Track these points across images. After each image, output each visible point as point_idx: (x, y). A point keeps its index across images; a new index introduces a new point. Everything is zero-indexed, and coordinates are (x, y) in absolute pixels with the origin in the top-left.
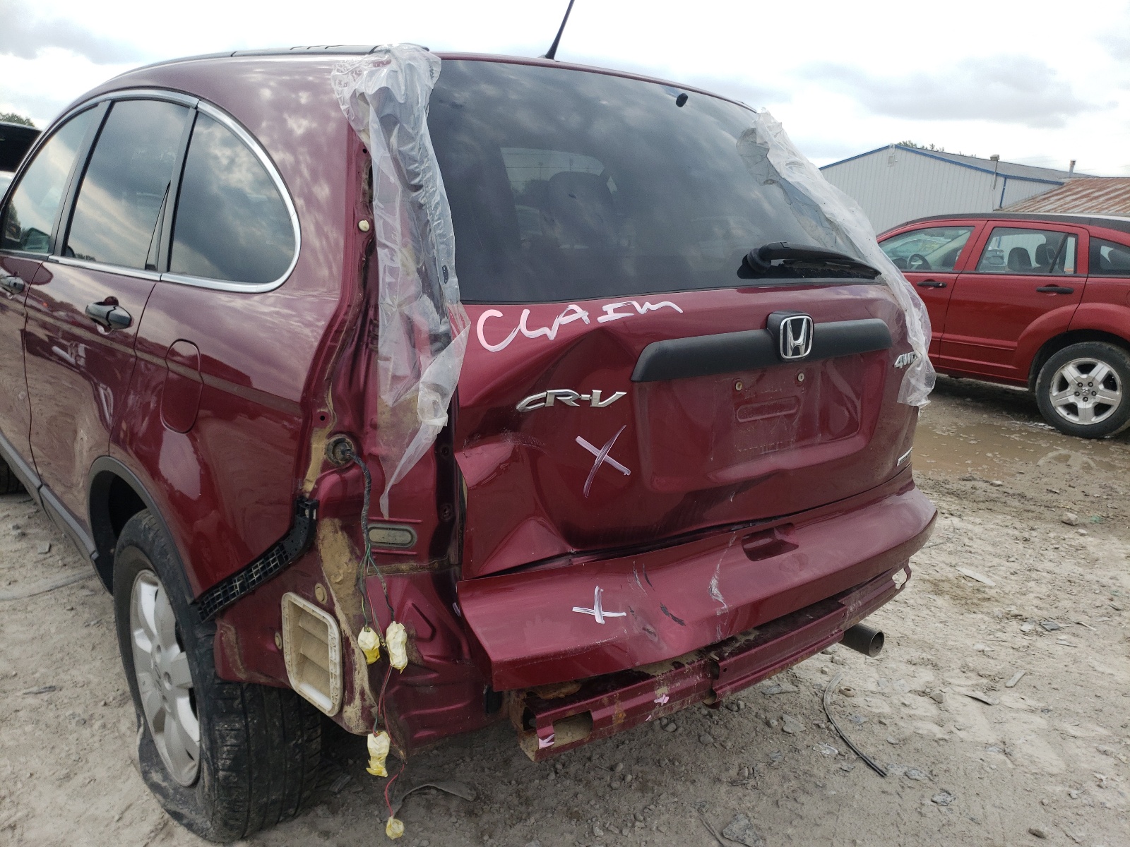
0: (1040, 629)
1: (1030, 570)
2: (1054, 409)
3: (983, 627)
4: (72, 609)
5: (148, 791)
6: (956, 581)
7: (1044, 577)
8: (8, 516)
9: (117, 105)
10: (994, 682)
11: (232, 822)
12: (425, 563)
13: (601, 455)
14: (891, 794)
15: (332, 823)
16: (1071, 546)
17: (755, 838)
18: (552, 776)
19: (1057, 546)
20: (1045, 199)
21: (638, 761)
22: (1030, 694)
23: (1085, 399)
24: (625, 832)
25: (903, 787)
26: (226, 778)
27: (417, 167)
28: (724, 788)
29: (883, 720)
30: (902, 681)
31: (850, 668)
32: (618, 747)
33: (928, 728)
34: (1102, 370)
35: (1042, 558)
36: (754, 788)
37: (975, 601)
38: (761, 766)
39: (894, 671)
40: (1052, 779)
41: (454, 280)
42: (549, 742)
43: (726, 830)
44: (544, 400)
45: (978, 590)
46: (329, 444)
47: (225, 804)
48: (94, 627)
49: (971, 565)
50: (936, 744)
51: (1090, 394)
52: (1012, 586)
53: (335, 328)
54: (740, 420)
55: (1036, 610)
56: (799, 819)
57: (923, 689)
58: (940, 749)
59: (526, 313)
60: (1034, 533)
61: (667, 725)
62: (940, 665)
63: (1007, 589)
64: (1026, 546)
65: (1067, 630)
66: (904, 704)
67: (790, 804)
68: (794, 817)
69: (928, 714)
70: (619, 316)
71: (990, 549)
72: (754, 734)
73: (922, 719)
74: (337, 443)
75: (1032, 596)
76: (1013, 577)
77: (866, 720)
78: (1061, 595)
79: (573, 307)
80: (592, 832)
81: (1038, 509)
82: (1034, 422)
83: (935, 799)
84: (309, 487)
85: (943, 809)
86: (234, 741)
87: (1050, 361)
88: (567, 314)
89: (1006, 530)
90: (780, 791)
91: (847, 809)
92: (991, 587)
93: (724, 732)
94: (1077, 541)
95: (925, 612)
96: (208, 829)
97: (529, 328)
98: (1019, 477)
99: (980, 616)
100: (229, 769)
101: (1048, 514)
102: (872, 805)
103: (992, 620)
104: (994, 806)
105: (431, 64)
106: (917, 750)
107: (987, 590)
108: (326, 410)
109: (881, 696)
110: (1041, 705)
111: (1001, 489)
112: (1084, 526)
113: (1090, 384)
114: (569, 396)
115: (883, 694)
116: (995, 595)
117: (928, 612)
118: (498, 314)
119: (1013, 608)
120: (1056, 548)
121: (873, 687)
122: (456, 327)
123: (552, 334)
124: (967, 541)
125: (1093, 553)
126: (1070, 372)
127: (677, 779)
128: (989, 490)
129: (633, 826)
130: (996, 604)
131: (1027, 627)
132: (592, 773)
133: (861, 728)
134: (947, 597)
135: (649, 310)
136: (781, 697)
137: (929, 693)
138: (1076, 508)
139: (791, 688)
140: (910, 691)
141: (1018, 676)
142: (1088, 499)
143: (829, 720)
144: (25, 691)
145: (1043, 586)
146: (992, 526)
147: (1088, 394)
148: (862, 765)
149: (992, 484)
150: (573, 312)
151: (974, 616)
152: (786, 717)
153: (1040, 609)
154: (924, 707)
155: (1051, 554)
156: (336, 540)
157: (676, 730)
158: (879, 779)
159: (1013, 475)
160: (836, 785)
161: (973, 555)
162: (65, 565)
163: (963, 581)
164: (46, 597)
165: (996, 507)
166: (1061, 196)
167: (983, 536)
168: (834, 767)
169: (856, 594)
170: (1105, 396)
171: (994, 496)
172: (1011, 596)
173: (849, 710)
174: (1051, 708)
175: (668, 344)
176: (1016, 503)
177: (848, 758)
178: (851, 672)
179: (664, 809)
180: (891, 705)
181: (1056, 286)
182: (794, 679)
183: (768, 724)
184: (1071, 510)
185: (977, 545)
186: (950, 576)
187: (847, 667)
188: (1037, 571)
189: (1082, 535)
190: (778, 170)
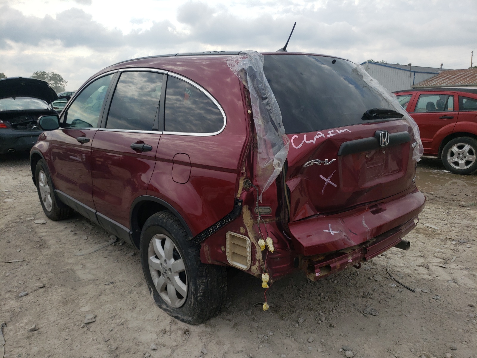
0: (459, 243)
1: (451, 223)
2: (449, 164)
3: (438, 243)
4: (106, 257)
5: (163, 311)
6: (424, 229)
7: (457, 225)
8: (66, 227)
9: (123, 73)
10: (446, 261)
11: (201, 316)
12: (274, 219)
13: (327, 181)
14: (418, 297)
15: (229, 317)
16: (465, 214)
17: (375, 312)
18: (300, 299)
19: (459, 214)
20: (431, 80)
21: (327, 293)
22: (460, 264)
23: (461, 160)
24: (331, 313)
25: (422, 295)
26: (201, 299)
27: (264, 92)
28: (360, 299)
29: (410, 275)
30: (413, 263)
31: (393, 260)
32: (319, 289)
33: (426, 277)
34: (467, 147)
35: (455, 219)
36: (370, 298)
37: (433, 235)
38: (371, 291)
39: (409, 259)
40: (474, 290)
41: (282, 127)
42: (319, 274)
43: (365, 311)
44: (310, 163)
45: (433, 231)
46: (244, 182)
47: (199, 309)
48: (117, 263)
49: (429, 223)
50: (430, 281)
51: (463, 157)
52: (445, 229)
53: (246, 145)
54: (367, 167)
55: (456, 237)
56: (388, 306)
57: (421, 265)
58: (432, 283)
59: (305, 136)
60: (450, 210)
61: (334, 281)
62: (425, 256)
63: (444, 230)
64: (448, 215)
65: (469, 243)
66: (415, 270)
67: (384, 302)
68: (386, 306)
69: (425, 272)
70: (333, 135)
71: (434, 217)
72: (365, 282)
73: (423, 274)
74: (247, 181)
75: (454, 232)
76: (445, 226)
77: (403, 275)
78: (464, 231)
79: (319, 133)
80: (319, 314)
81: (450, 202)
82: (441, 170)
83: (434, 298)
84: (239, 196)
85: (437, 301)
86: (203, 286)
87: (446, 145)
88: (318, 135)
89: (439, 210)
90: (379, 298)
91: (404, 302)
92: (438, 230)
93: (355, 282)
94: (467, 212)
95: (415, 240)
96: (190, 320)
97: (307, 140)
98: (440, 191)
99: (436, 240)
100: (202, 296)
101: (454, 203)
102: (412, 301)
103: (441, 241)
104: (455, 299)
105: (260, 57)
106: (424, 284)
107: (436, 231)
108: (243, 171)
109: (406, 268)
110: (465, 267)
111: (434, 195)
112: (468, 206)
113: (463, 153)
114: (318, 161)
115: (407, 267)
116: (440, 233)
117: (417, 240)
118: (297, 137)
119: (447, 236)
120: (459, 215)
121: (403, 265)
122: (285, 141)
123: (314, 142)
124: (425, 215)
125: (474, 216)
126: (455, 149)
127: (343, 297)
128: (429, 196)
129: (333, 312)
130: (441, 235)
131: (454, 242)
132: (313, 297)
133: (402, 278)
134: (422, 234)
135: (341, 132)
136: (371, 270)
137: (423, 266)
138: (464, 200)
139: (374, 267)
140: (416, 266)
141: (454, 258)
142: (468, 197)
143: (390, 276)
144: (104, 284)
145: (457, 228)
146: (434, 209)
147: (462, 157)
148: (406, 289)
149: (430, 194)
150: (319, 134)
151: (434, 240)
152: (375, 276)
153: (458, 236)
154: (422, 270)
155: (458, 217)
156: (247, 212)
157: (338, 282)
158: (413, 293)
159: (437, 190)
160: (398, 296)
161: (428, 219)
162: (96, 243)
163: (427, 228)
164: (94, 254)
165: (434, 202)
166: (438, 79)
167: (431, 212)
168: (396, 290)
169: (403, 227)
170: (469, 157)
171: (432, 198)
172: (446, 232)
173: (396, 273)
174: (468, 268)
175: (348, 143)
176: (441, 200)
177: (400, 287)
178: (394, 261)
179: (341, 306)
180: (411, 270)
181: (447, 116)
182: (374, 264)
183: (369, 278)
184: (462, 201)
185: (429, 216)
186: (422, 227)
187: (392, 259)
188: (454, 223)
189: (468, 210)
190: (367, 83)
